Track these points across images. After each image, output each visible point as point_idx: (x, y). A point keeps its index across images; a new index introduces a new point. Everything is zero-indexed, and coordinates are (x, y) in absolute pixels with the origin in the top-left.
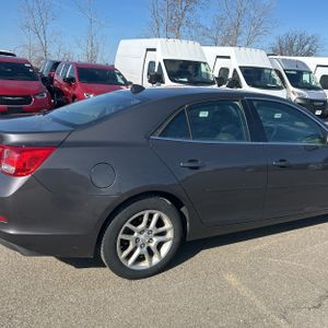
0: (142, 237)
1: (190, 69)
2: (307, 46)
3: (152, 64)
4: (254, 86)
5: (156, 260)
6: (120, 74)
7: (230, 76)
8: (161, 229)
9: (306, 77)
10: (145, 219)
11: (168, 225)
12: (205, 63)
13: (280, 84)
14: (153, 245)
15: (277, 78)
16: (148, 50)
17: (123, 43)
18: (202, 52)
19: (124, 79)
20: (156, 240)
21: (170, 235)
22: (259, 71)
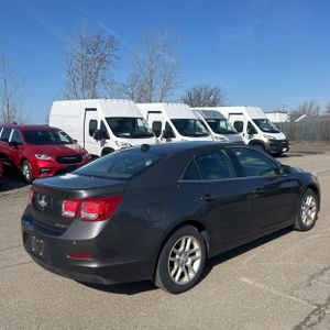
0: (182, 258)
1: (129, 125)
2: (212, 97)
3: (93, 122)
4: (185, 135)
5: (192, 275)
6: (64, 134)
7: (163, 128)
8: (193, 250)
9: (222, 124)
10: (183, 243)
11: (196, 246)
12: (142, 119)
13: (205, 132)
14: (189, 263)
15: (202, 127)
16: (87, 110)
17: (56, 104)
18: (137, 109)
19: (68, 137)
20: (190, 260)
21: (198, 254)
22: (186, 122)
